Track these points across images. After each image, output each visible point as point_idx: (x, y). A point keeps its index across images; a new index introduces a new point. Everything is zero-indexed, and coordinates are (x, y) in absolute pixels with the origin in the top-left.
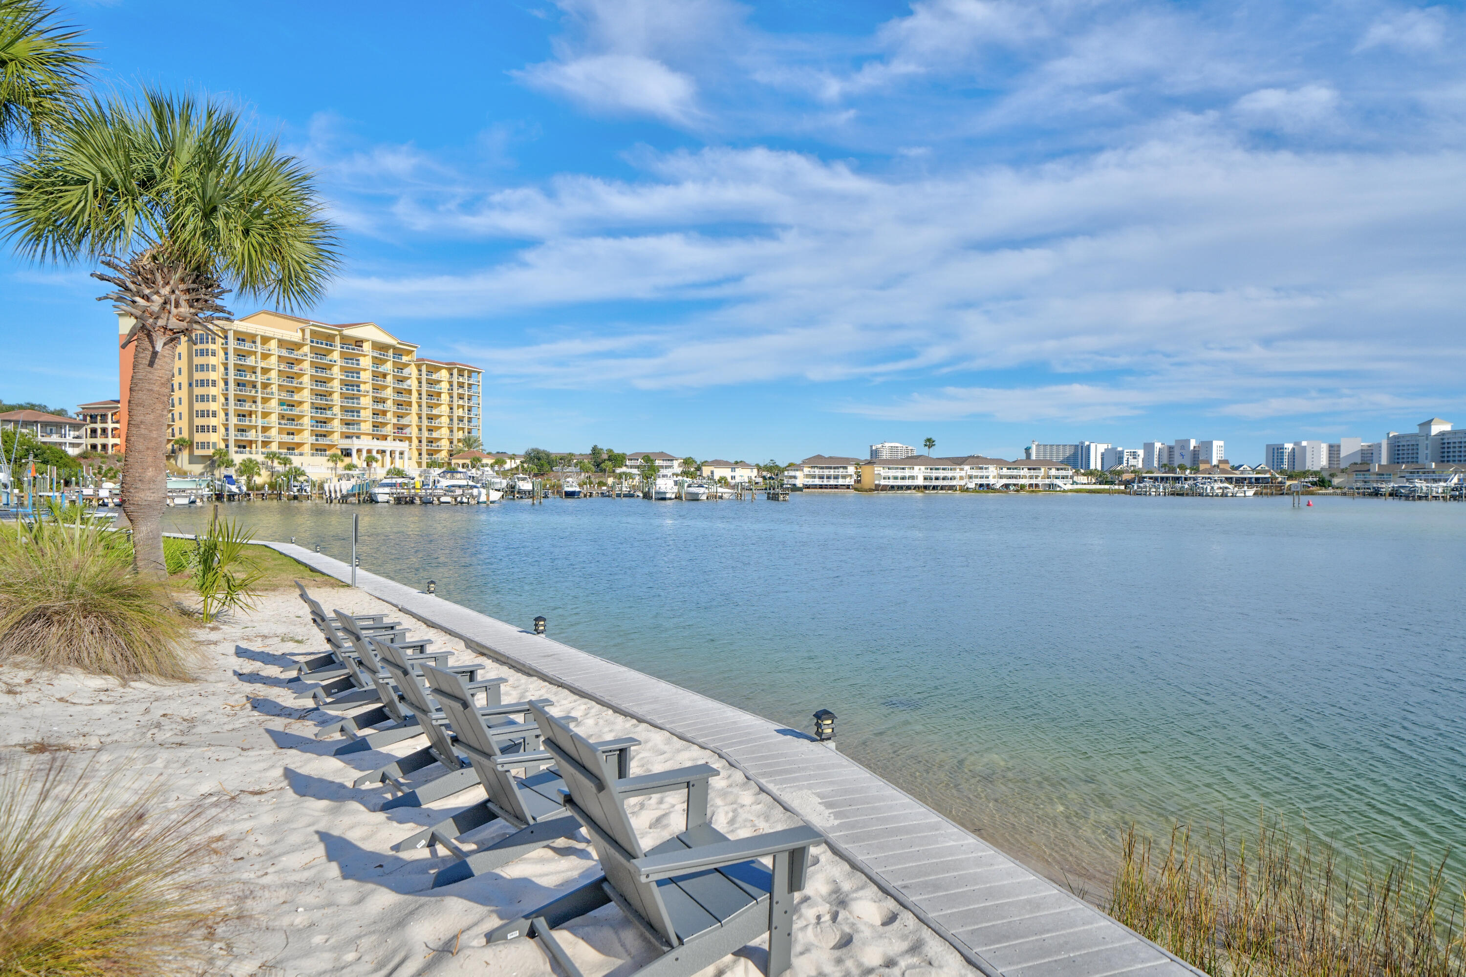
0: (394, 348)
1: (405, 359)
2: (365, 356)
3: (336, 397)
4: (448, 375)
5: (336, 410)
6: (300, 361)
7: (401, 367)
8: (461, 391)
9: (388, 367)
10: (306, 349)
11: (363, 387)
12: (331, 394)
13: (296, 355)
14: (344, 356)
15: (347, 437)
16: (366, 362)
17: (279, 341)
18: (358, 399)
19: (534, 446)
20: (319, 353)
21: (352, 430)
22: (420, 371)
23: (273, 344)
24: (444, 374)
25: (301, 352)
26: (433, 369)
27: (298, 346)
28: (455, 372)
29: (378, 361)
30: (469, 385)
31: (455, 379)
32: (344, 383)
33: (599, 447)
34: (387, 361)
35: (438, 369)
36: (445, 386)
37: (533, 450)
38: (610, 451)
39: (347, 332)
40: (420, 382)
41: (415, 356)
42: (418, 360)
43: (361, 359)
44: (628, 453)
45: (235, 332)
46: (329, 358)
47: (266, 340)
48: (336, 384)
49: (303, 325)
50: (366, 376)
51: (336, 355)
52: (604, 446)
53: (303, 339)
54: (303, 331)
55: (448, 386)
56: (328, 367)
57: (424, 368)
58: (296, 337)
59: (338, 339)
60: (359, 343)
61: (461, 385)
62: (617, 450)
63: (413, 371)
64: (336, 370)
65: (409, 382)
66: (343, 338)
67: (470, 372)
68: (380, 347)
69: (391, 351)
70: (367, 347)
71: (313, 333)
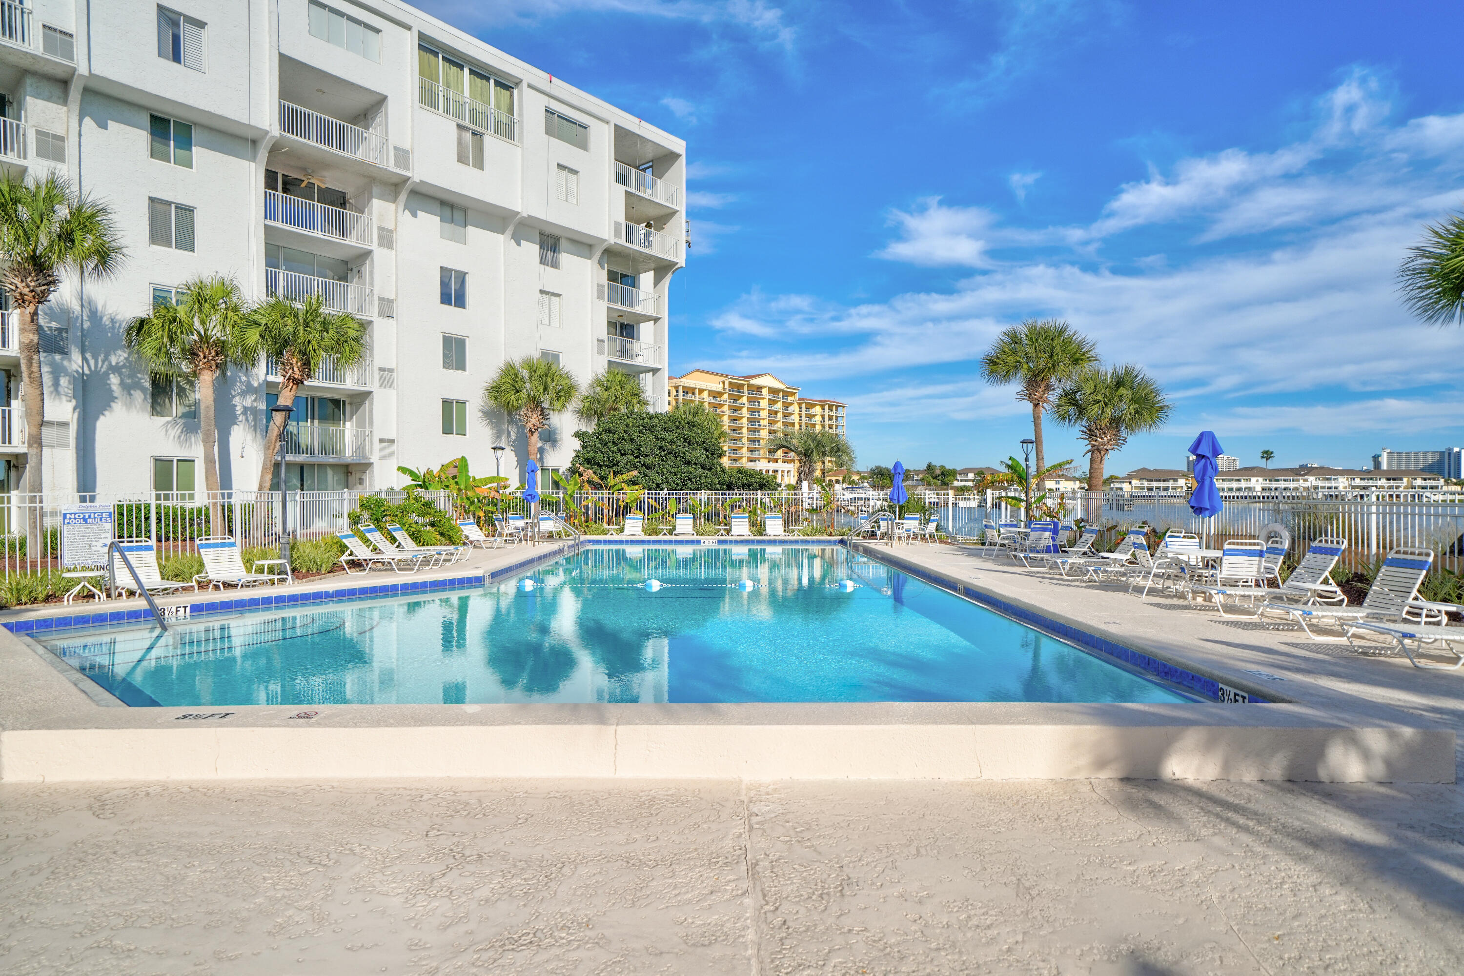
0: (783, 391)
1: (790, 399)
2: (764, 398)
3: (745, 431)
4: (821, 410)
5: (745, 440)
6: (721, 405)
7: (786, 405)
8: (830, 422)
9: (779, 406)
10: (726, 396)
11: (762, 423)
12: (741, 428)
13: (720, 400)
14: (750, 400)
15: (751, 461)
16: (764, 404)
17: (710, 391)
18: (759, 431)
19: (878, 464)
20: (735, 398)
21: (754, 455)
22: (801, 408)
23: (706, 394)
24: (817, 410)
25: (722, 398)
26: (810, 406)
27: (720, 394)
28: (827, 407)
29: (772, 402)
30: (837, 417)
31: (827, 413)
32: (750, 420)
33: (934, 463)
34: (778, 401)
35: (813, 406)
36: (818, 419)
37: (877, 467)
38: (942, 467)
39: (753, 382)
40: (801, 417)
41: (797, 397)
42: (799, 400)
43: (761, 401)
44: (958, 469)
45: (683, 387)
46: (740, 401)
47: (701, 391)
48: (744, 421)
49: (723, 379)
50: (764, 414)
51: (744, 400)
52: (937, 463)
53: (724, 389)
54: (724, 383)
55: (821, 419)
56: (739, 409)
57: (804, 406)
58: (719, 387)
59: (746, 387)
60: (759, 389)
61: (830, 417)
62: (949, 467)
63: (795, 408)
64: (745, 410)
65: (792, 417)
66: (749, 385)
67: (837, 406)
68: (773, 391)
69: (781, 394)
70: (765, 392)
71: (730, 383)
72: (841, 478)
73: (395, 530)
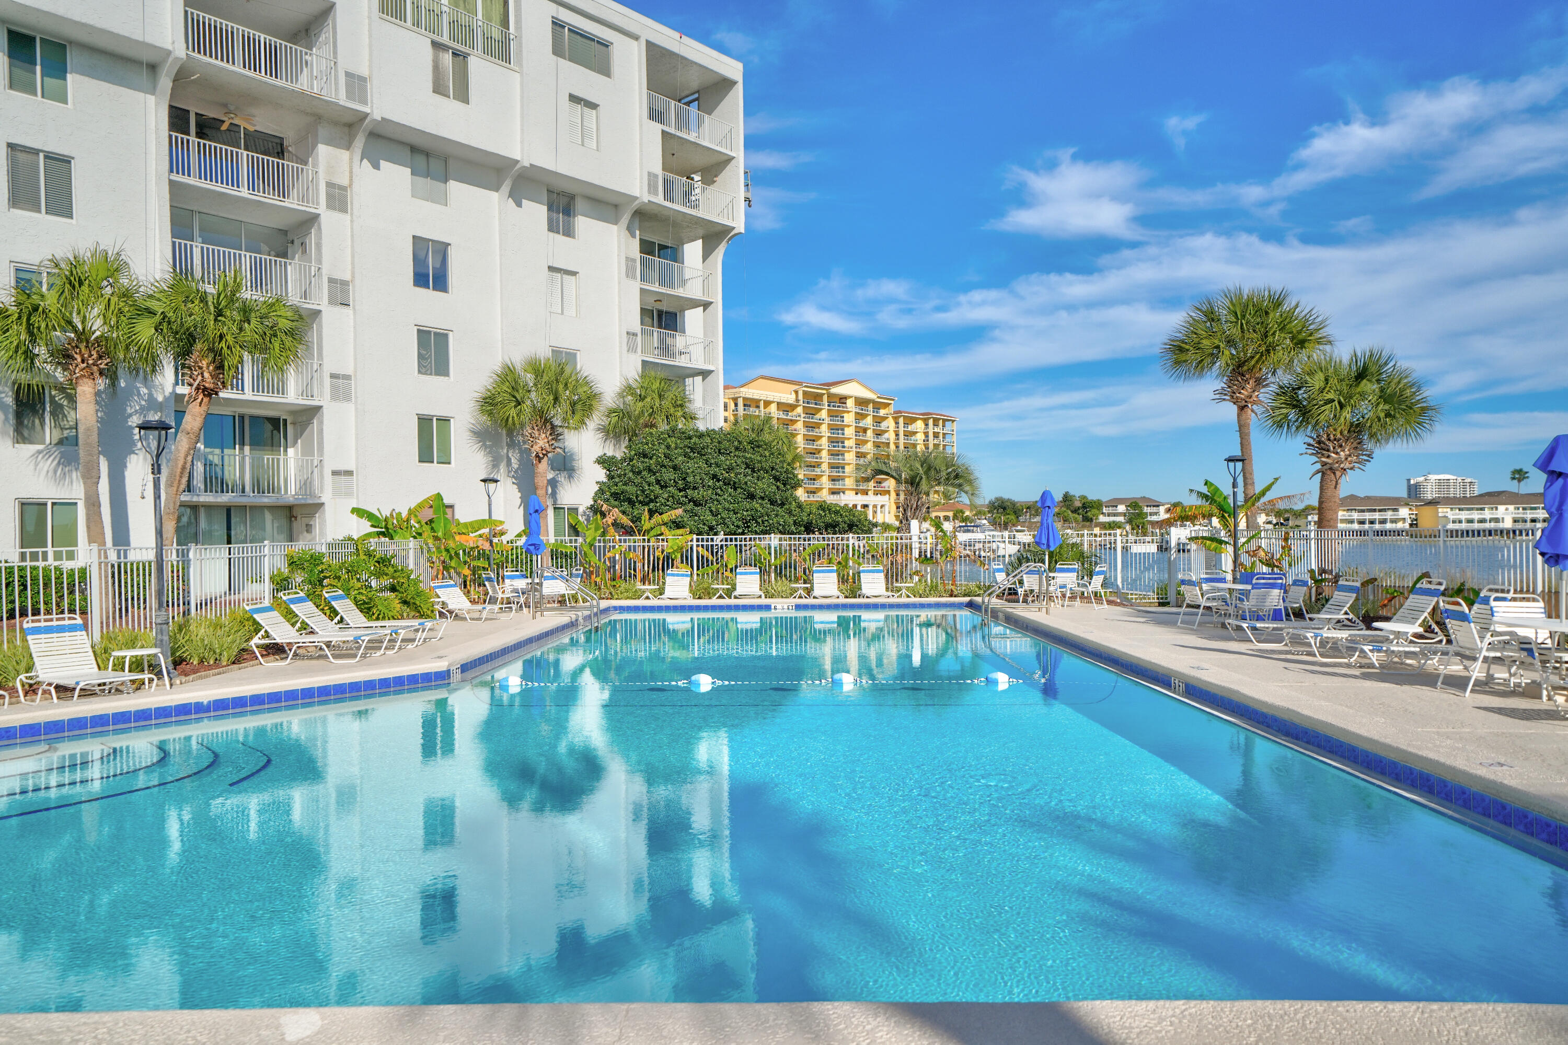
0: (874, 402)
1: (882, 412)
2: (848, 412)
3: (824, 454)
4: (923, 426)
5: (825, 467)
6: (794, 422)
7: (878, 420)
8: (935, 442)
9: (869, 421)
10: (799, 410)
11: (847, 443)
12: (819, 451)
13: (791, 415)
14: (832, 414)
15: (833, 493)
16: (849, 418)
17: (778, 404)
18: (843, 455)
19: (998, 495)
20: (810, 413)
21: (838, 486)
22: (897, 423)
23: (773, 408)
24: (919, 425)
25: (795, 413)
26: (910, 420)
27: (793, 407)
28: (931, 422)
29: (860, 416)
30: (944, 434)
31: (931, 430)
32: (831, 441)
33: (1072, 493)
34: (867, 415)
35: (914, 420)
36: (920, 437)
37: (997, 499)
38: (1084, 497)
39: (835, 390)
40: (897, 435)
41: (891, 409)
42: (895, 412)
43: (845, 415)
44: (1104, 500)
45: (745, 399)
46: (818, 416)
47: (767, 403)
48: (824, 442)
49: (797, 387)
50: (849, 432)
51: (824, 414)
52: (1076, 492)
53: (797, 400)
54: (796, 392)
55: (923, 437)
56: (818, 425)
57: (901, 420)
58: (790, 398)
59: (825, 397)
60: (843, 399)
61: (936, 435)
62: (1092, 496)
63: (890, 424)
64: (824, 428)
65: (886, 435)
66: (830, 396)
67: (944, 421)
68: (860, 402)
69: (871, 406)
70: (850, 403)
71: (805, 393)
72: (951, 514)
73: (336, 598)
